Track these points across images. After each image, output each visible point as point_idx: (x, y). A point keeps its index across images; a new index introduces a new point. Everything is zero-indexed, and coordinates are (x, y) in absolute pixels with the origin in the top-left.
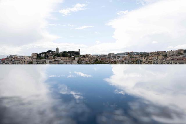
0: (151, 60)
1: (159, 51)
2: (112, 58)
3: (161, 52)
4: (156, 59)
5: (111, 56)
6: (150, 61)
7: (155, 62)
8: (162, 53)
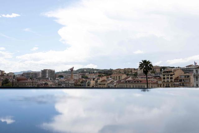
0: (104, 83)
1: (127, 68)
2: (48, 79)
3: (130, 69)
4: (110, 81)
5: (47, 74)
6: (101, 84)
7: (109, 85)
8: (131, 71)
